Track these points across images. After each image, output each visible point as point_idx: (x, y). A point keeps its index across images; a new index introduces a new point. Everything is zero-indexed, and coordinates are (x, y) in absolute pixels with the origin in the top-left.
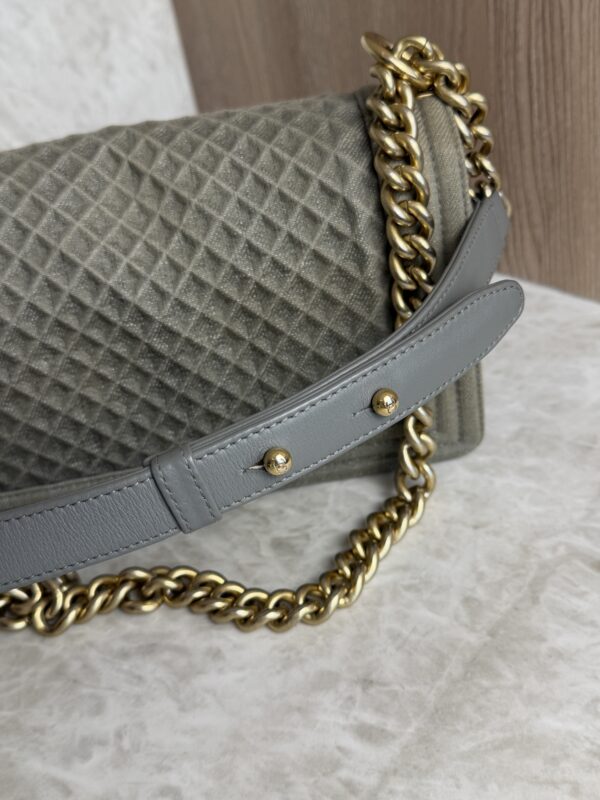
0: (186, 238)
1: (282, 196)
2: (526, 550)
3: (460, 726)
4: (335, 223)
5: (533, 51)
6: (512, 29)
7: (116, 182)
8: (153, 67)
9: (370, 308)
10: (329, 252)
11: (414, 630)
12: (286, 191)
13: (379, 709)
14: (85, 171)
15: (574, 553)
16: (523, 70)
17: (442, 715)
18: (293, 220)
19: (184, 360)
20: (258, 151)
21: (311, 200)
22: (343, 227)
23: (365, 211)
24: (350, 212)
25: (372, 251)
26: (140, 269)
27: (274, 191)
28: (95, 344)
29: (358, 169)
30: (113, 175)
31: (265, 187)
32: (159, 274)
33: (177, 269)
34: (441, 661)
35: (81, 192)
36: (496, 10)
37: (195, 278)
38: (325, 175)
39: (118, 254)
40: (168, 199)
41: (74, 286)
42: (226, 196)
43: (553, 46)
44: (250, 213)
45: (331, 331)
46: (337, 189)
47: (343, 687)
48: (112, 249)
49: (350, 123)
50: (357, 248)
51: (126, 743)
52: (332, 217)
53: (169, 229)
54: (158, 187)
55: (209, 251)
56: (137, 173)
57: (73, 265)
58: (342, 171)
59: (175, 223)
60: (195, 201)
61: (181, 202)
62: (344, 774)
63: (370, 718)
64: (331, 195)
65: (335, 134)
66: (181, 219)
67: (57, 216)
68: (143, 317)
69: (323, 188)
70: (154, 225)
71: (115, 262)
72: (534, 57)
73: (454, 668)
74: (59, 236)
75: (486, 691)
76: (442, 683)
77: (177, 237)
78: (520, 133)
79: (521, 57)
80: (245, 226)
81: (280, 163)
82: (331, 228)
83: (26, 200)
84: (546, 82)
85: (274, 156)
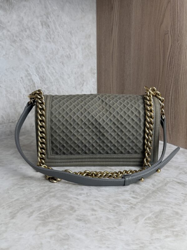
0: (110, 112)
1: (128, 108)
2: (164, 179)
3: (151, 199)
4: (136, 114)
5: (173, 96)
6: (169, 92)
7: (99, 102)
9: (140, 130)
10: (135, 119)
11: (143, 187)
12: (129, 107)
13: (136, 195)
14: (94, 99)
15: (173, 181)
16: (170, 100)
17: (148, 197)
18: (129, 112)
19: (105, 134)
20: (125, 101)
21: (133, 109)
22: (138, 115)
23: (142, 113)
24: (139, 113)
25: (142, 120)
26: (101, 116)
28: (90, 128)
29: (142, 106)
30: (99, 101)
31: (125, 106)
32: (104, 118)
33: (107, 117)
34: (148, 191)
35: (93, 102)
36: (166, 88)
37: (110, 119)
38: (136, 106)
39: (97, 113)
40: (108, 106)
41: (89, 117)
42: (118, 107)
43: (176, 96)
44: (122, 110)
45: (132, 133)
46: (138, 108)
47: (129, 192)
48: (97, 112)
49: (141, 99)
50: (140, 119)
51: (88, 194)
52: (136, 113)
53: (107, 111)
54: (106, 104)
55: (113, 115)
56: (103, 101)
57: (90, 114)
58: (139, 106)
59: (108, 110)
60: (113, 107)
61: (110, 107)
62: (130, 202)
63: (134, 196)
64: (137, 109)
65: (138, 100)
66: (109, 109)
67: (88, 105)
68: (100, 124)
69: (135, 108)
70: (104, 110)
71: (97, 114)
72: (173, 98)
73: (150, 192)
74: (88, 109)
75: (156, 195)
76: (148, 193)
77: (108, 112)
78: (168, 112)
79: (170, 97)
80: (121, 112)
81: (128, 103)
82: (136, 115)
83: (84, 102)
84: (175, 102)
85: (127, 102)
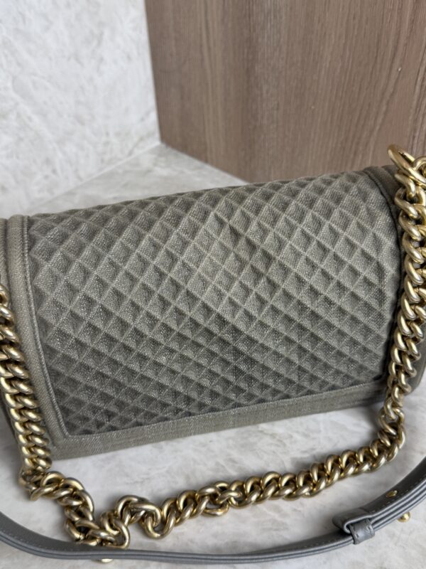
0: (269, 281)
1: (336, 257)
4: (368, 276)
7: (220, 238)
8: (129, 58)
9: (380, 326)
10: (361, 293)
12: (340, 254)
14: (201, 232)
18: (341, 273)
19: (256, 356)
20: (320, 224)
21: (356, 262)
22: (373, 278)
23: (390, 270)
24: (380, 271)
25: (390, 294)
26: (237, 301)
27: (331, 254)
28: (199, 346)
29: (388, 243)
30: (219, 233)
31: (325, 250)
32: (250, 305)
33: (262, 302)
35: (198, 246)
37: (273, 308)
38: (366, 245)
39: (223, 291)
40: (258, 254)
42: (298, 255)
44: (314, 267)
45: (351, 338)
46: (374, 255)
48: (219, 287)
49: (382, 210)
50: (381, 292)
52: (367, 273)
53: (258, 275)
54: (252, 247)
55: (284, 291)
56: (235, 235)
57: (194, 299)
58: (378, 245)
59: (262, 270)
60: (278, 258)
61: (268, 259)
64: (368, 258)
65: (372, 218)
66: (267, 268)
67: (184, 264)
68: (236, 331)
69: (363, 253)
70: (247, 270)
71: (221, 295)
74: (186, 279)
77: (263, 280)
80: (310, 275)
81: (336, 235)
82: (365, 279)
83: (162, 252)
85: (331, 229)
